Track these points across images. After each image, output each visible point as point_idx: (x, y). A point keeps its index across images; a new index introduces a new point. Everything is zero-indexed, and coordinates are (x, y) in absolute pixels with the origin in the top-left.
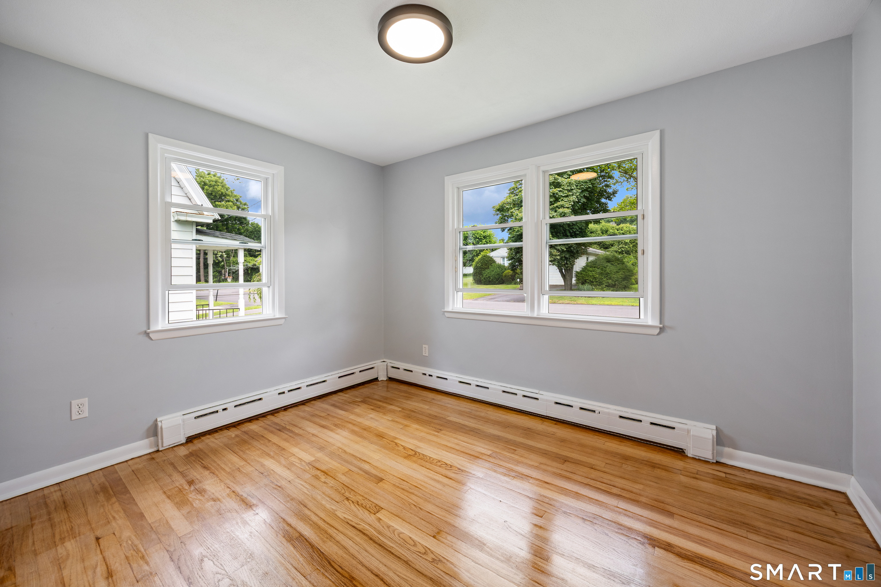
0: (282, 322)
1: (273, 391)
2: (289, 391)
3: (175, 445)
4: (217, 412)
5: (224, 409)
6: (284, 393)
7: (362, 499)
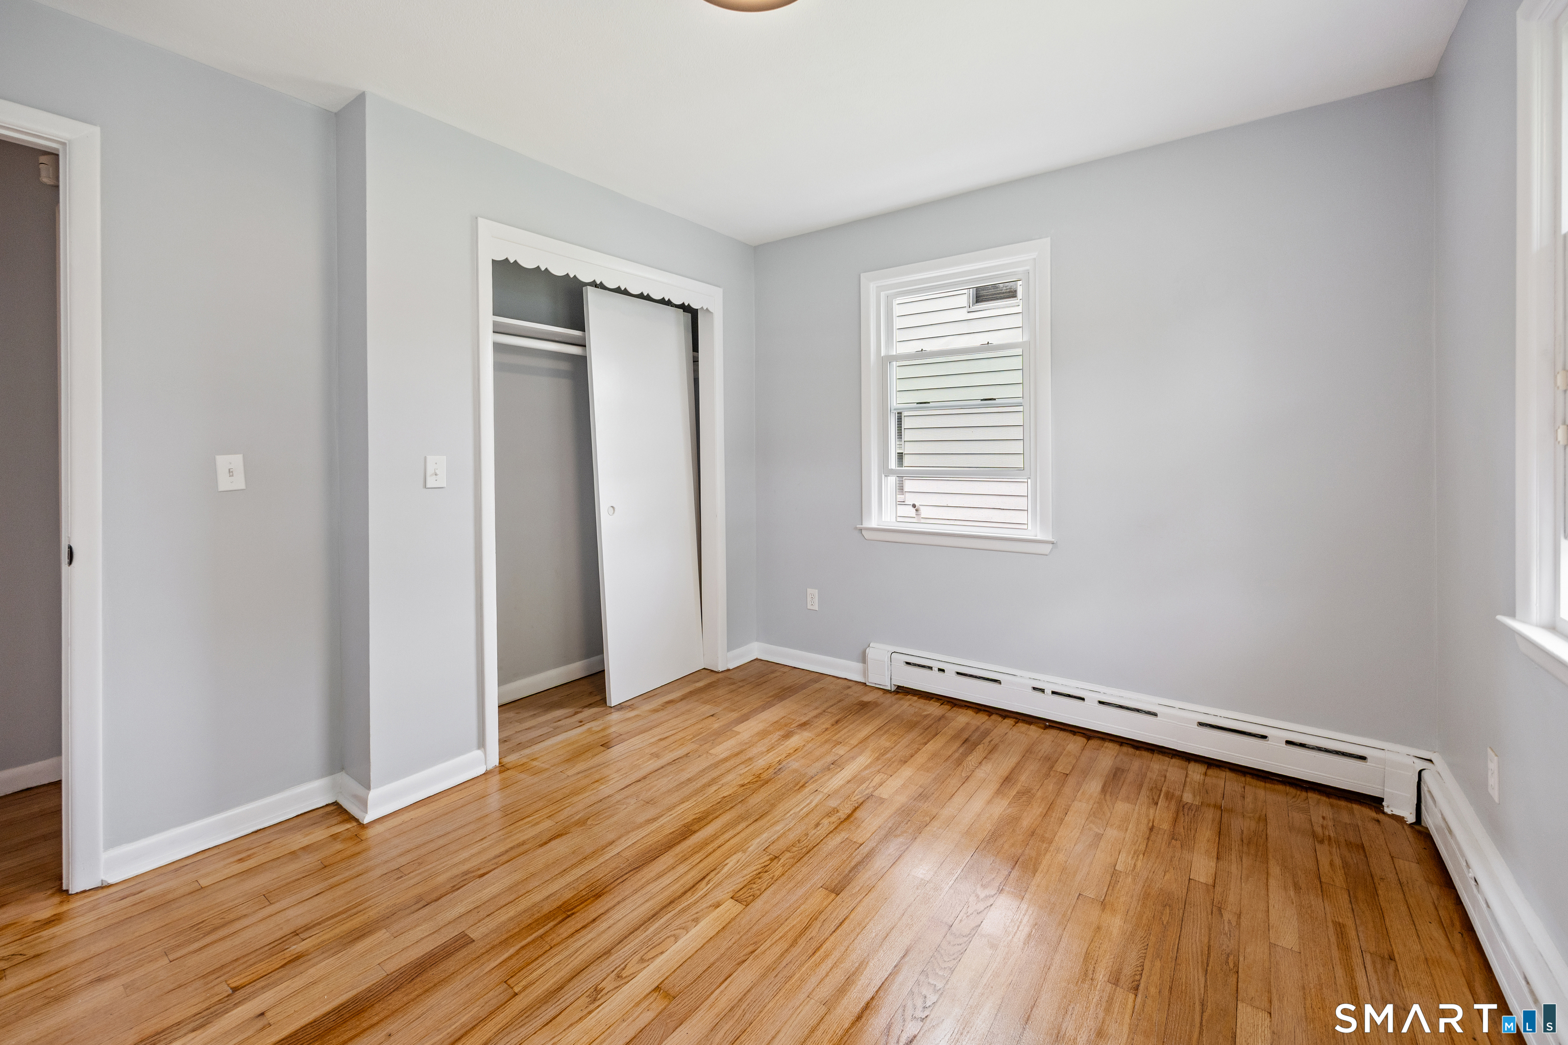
0: (1046, 549)
1: (1027, 678)
2: (1053, 693)
3: (881, 687)
4: (931, 668)
5: (940, 670)
6: (1042, 691)
7: (774, 876)
